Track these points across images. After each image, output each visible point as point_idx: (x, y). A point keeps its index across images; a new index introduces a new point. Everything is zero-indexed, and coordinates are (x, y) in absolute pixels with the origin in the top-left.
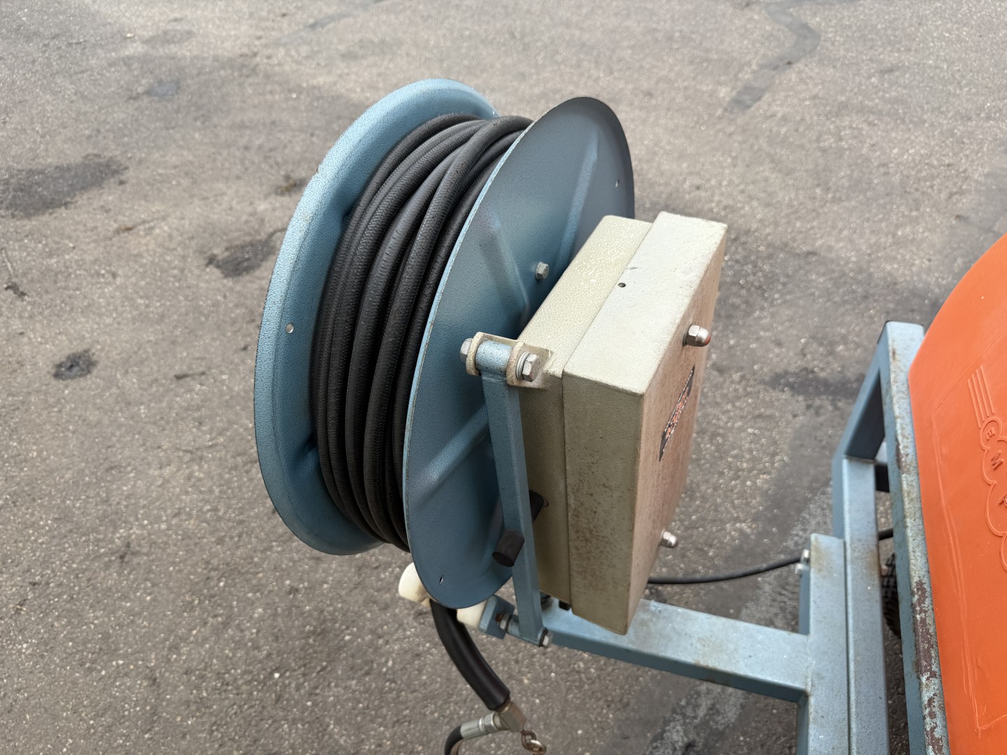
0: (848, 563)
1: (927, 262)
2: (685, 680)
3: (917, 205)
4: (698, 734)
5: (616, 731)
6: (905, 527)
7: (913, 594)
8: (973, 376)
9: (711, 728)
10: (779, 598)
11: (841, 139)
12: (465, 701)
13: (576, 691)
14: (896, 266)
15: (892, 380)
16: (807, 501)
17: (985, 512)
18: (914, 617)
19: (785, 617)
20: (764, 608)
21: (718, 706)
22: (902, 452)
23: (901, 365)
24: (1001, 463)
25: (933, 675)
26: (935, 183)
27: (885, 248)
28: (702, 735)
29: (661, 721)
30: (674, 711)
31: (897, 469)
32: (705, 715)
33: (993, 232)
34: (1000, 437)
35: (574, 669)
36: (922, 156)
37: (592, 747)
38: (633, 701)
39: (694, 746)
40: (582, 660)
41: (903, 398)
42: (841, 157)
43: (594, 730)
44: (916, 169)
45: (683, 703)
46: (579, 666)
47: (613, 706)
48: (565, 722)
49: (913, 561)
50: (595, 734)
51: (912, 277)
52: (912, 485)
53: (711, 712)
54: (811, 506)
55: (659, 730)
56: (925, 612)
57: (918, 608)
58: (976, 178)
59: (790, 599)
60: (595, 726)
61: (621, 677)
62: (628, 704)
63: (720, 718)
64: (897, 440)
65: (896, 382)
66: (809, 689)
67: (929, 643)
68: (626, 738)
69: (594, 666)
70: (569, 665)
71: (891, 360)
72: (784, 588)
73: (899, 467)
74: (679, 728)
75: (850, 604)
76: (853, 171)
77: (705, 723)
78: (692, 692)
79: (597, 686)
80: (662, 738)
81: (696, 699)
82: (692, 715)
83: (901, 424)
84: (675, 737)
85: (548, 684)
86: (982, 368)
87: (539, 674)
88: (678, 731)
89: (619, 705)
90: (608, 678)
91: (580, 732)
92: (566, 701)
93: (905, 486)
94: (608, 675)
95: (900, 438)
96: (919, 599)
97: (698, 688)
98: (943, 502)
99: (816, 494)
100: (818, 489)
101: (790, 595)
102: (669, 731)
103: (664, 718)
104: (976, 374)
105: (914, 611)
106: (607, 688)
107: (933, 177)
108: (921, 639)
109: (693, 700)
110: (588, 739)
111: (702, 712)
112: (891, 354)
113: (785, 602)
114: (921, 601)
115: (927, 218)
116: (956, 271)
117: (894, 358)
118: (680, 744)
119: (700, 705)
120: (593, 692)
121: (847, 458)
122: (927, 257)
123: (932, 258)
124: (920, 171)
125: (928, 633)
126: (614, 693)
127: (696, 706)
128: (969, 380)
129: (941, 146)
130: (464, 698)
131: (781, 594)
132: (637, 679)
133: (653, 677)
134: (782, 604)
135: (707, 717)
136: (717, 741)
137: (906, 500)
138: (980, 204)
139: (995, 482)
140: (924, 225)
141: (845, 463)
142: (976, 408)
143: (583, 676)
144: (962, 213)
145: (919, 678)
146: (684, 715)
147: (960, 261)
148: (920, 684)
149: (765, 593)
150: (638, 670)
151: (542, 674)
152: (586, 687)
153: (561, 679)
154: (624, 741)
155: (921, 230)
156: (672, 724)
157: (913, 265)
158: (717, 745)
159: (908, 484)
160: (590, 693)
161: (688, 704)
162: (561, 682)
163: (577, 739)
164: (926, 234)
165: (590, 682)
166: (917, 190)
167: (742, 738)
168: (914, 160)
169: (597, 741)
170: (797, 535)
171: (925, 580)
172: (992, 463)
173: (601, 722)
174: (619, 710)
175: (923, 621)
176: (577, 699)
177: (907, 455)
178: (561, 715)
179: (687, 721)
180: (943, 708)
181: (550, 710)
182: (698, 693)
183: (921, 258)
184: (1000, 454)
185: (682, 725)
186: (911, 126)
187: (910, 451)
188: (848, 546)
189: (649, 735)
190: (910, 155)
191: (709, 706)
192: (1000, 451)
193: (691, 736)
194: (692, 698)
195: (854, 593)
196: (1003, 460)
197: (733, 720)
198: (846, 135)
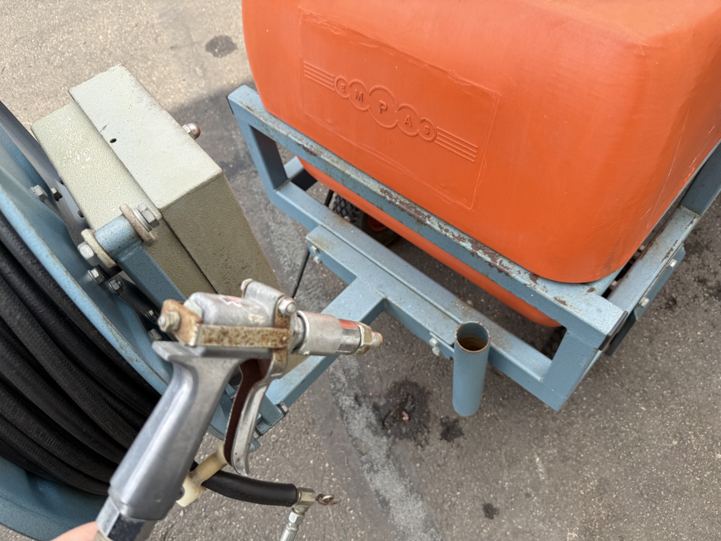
0: (333, 232)
1: (185, 82)
2: (321, 377)
3: (145, 58)
4: (353, 389)
5: (324, 438)
6: (349, 176)
7: (384, 198)
8: (305, 71)
9: (354, 379)
10: (311, 295)
11: (63, 54)
12: (246, 534)
13: (287, 449)
14: (172, 96)
15: (264, 121)
16: (270, 243)
17: (378, 124)
18: (396, 206)
19: (323, 300)
20: (311, 307)
21: (346, 368)
22: (308, 147)
23: (259, 110)
24: (362, 94)
25: (429, 217)
26: (140, 39)
27: (157, 92)
28: (355, 387)
29: (335, 406)
30: (334, 395)
31: (315, 157)
32: (346, 378)
33: (196, 43)
34: (349, 84)
35: (273, 443)
36: (117, 30)
37: (324, 459)
38: (314, 416)
39: (358, 395)
40: (271, 434)
41: (278, 124)
42: (74, 63)
43: (316, 451)
44: (123, 39)
45: (332, 386)
46: (274, 439)
47: (309, 431)
48: (301, 468)
49: (369, 185)
50: (318, 453)
51: (186, 95)
52: (330, 157)
53: (346, 374)
54: (275, 243)
55: (339, 410)
56: (397, 198)
57: (393, 200)
58: (157, 22)
59: (316, 290)
60: (314, 449)
61: (296, 414)
62: (314, 420)
63: (352, 371)
64: (299, 145)
65: (266, 120)
66: (383, 296)
67: (413, 208)
68: (331, 434)
69: (280, 428)
70: (269, 445)
71: (251, 112)
72: (308, 289)
73: (315, 155)
74: (344, 398)
75: (354, 246)
76: (90, 65)
77: (350, 381)
78: (330, 377)
79: (292, 434)
80: (344, 411)
81: (335, 377)
82: (342, 385)
83: (293, 136)
84: (347, 403)
85: (271, 466)
86: (306, 62)
87: (262, 469)
88: (345, 400)
89: (311, 427)
90: (292, 424)
91: (312, 462)
92: (288, 460)
93: (328, 160)
94: (290, 422)
95: (300, 142)
96: (390, 197)
97: (330, 372)
98: (354, 144)
99: (270, 237)
100: (268, 233)
101: (314, 289)
102: (342, 404)
103: (334, 403)
104: (306, 69)
105: (393, 203)
106: (297, 428)
107: (136, 37)
108: (409, 210)
109: (335, 379)
110: (318, 459)
111: (343, 379)
112: (248, 110)
113: (316, 294)
114: (391, 196)
115: (159, 60)
116: (202, 75)
117: (252, 110)
118: (353, 402)
119: (340, 377)
120: (294, 439)
121: (277, 190)
122: (181, 79)
123: (184, 78)
124: (126, 40)
125: (408, 205)
126: (303, 425)
127: (339, 380)
128: (306, 75)
129: (121, 18)
130: (243, 534)
131: (310, 293)
132: (303, 405)
133: (308, 395)
134: (316, 296)
135: (348, 377)
136: (363, 381)
137: (335, 165)
138: (174, 34)
139: (368, 106)
140: (161, 65)
141: (278, 193)
142: (324, 85)
143: (281, 439)
144: (171, 45)
145: (426, 224)
146: (339, 390)
147: (197, 69)
148: (429, 226)
149: (304, 301)
150: (299, 401)
151: (263, 467)
152: (288, 441)
153: (274, 455)
154: (333, 436)
155: (163, 69)
156: (340, 400)
157: (179, 89)
158: (365, 382)
159: (328, 158)
160: (293, 441)
161: (334, 384)
162: (276, 457)
163: (315, 466)
164: (168, 69)
165: (287, 436)
166: (136, 50)
167: (369, 366)
168: (116, 36)
169: (323, 454)
170: (285, 262)
171: (382, 187)
172: (358, 99)
173: (314, 445)
174: (314, 428)
175: (401, 202)
176: (292, 451)
177: (312, 146)
178: (295, 468)
179: (343, 390)
180: (447, 223)
181: (288, 474)
182: (333, 374)
183: (179, 83)
184: (357, 91)
185: (343, 395)
186: (92, 18)
187: (311, 143)
188: (324, 225)
189: (338, 418)
190: (111, 34)
191: (343, 372)
192: (356, 90)
193: (352, 394)
194: (332, 379)
195: (350, 240)
196: (361, 92)
197: (357, 364)
198: (62, 48)
